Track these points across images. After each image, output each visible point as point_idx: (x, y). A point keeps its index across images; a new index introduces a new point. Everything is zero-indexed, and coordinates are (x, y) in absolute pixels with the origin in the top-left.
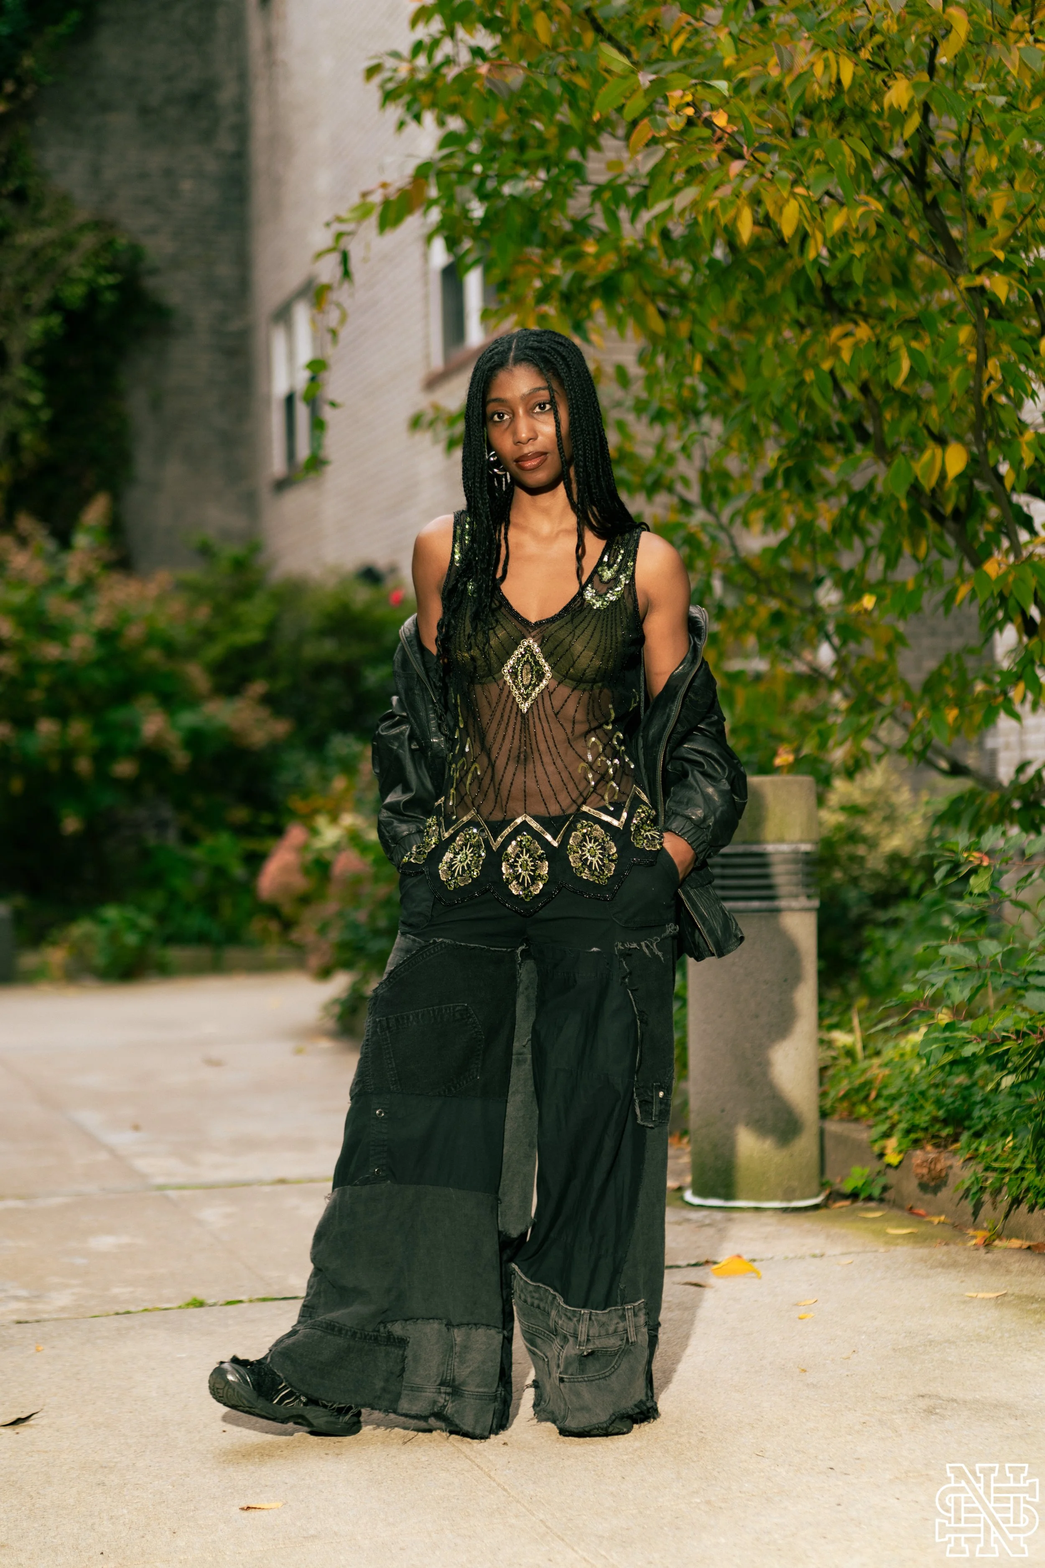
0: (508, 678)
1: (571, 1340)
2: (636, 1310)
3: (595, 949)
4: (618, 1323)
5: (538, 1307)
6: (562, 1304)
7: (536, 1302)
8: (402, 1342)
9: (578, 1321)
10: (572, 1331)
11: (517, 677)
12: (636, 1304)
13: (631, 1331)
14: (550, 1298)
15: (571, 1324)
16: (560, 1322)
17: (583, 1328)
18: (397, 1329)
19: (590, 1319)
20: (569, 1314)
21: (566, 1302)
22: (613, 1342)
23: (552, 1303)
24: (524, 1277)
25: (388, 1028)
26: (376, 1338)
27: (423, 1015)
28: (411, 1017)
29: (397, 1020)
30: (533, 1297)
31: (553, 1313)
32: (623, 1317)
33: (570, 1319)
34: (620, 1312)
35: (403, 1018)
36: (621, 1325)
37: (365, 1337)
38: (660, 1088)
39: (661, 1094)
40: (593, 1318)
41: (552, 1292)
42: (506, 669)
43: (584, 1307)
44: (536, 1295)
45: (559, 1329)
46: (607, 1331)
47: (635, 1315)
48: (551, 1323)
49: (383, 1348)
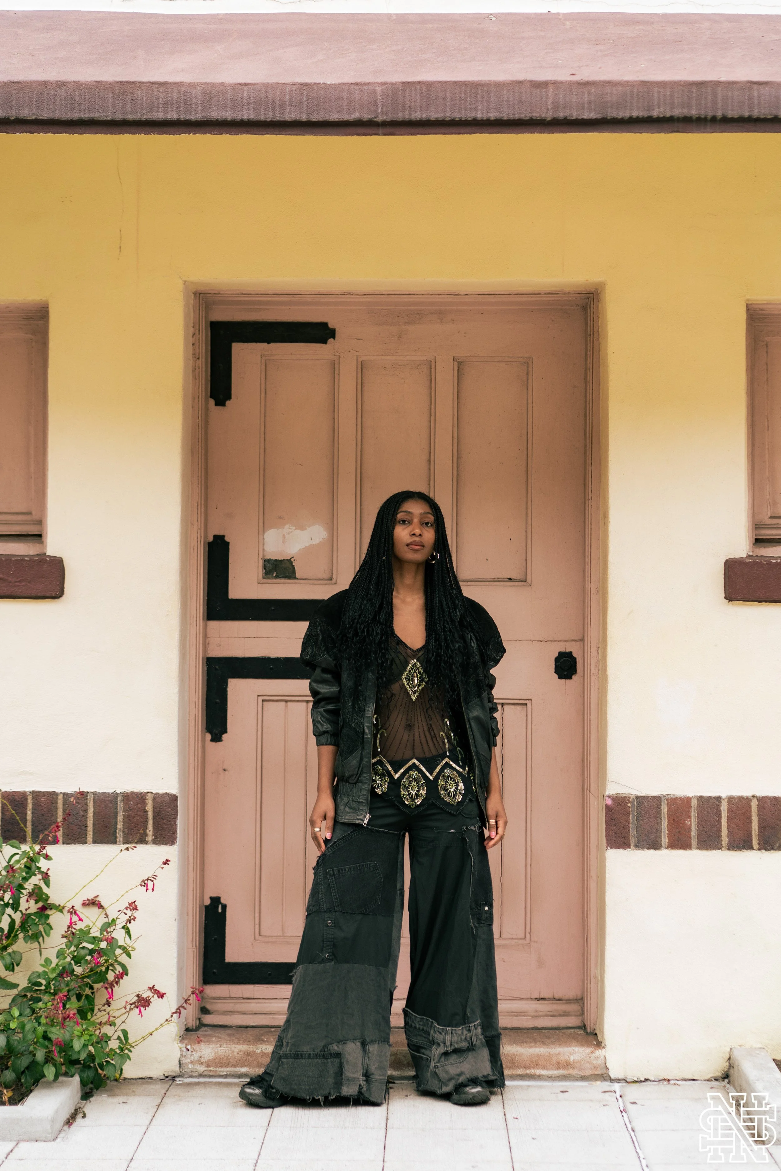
0: (404, 682)
1: (442, 1045)
2: (476, 1026)
3: (452, 831)
4: (466, 1034)
5: (423, 1030)
6: (437, 1026)
7: (421, 1027)
8: (338, 1055)
9: (445, 1034)
10: (442, 1040)
11: (409, 682)
12: (476, 1023)
13: (474, 1038)
14: (430, 1023)
15: (441, 1036)
16: (436, 1036)
17: (448, 1037)
18: (335, 1048)
19: (452, 1033)
20: (440, 1031)
21: (438, 1024)
22: (465, 1045)
23: (431, 1026)
24: (414, 1014)
25: (334, 875)
26: (324, 1056)
27: (354, 868)
28: (347, 870)
29: (339, 870)
30: (420, 1025)
31: (432, 1032)
32: (469, 1030)
33: (441, 1033)
34: (468, 1028)
35: (342, 870)
36: (468, 1035)
37: (316, 1055)
38: (486, 905)
39: (486, 908)
40: (453, 1032)
41: (431, 1020)
42: (403, 677)
43: (448, 1026)
44: (421, 1023)
45: (435, 1040)
46: (461, 1039)
47: (476, 1029)
48: (431, 1038)
49: (329, 1060)
